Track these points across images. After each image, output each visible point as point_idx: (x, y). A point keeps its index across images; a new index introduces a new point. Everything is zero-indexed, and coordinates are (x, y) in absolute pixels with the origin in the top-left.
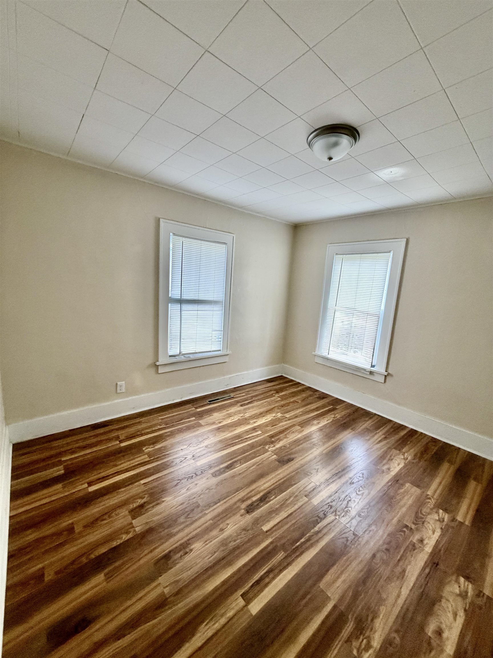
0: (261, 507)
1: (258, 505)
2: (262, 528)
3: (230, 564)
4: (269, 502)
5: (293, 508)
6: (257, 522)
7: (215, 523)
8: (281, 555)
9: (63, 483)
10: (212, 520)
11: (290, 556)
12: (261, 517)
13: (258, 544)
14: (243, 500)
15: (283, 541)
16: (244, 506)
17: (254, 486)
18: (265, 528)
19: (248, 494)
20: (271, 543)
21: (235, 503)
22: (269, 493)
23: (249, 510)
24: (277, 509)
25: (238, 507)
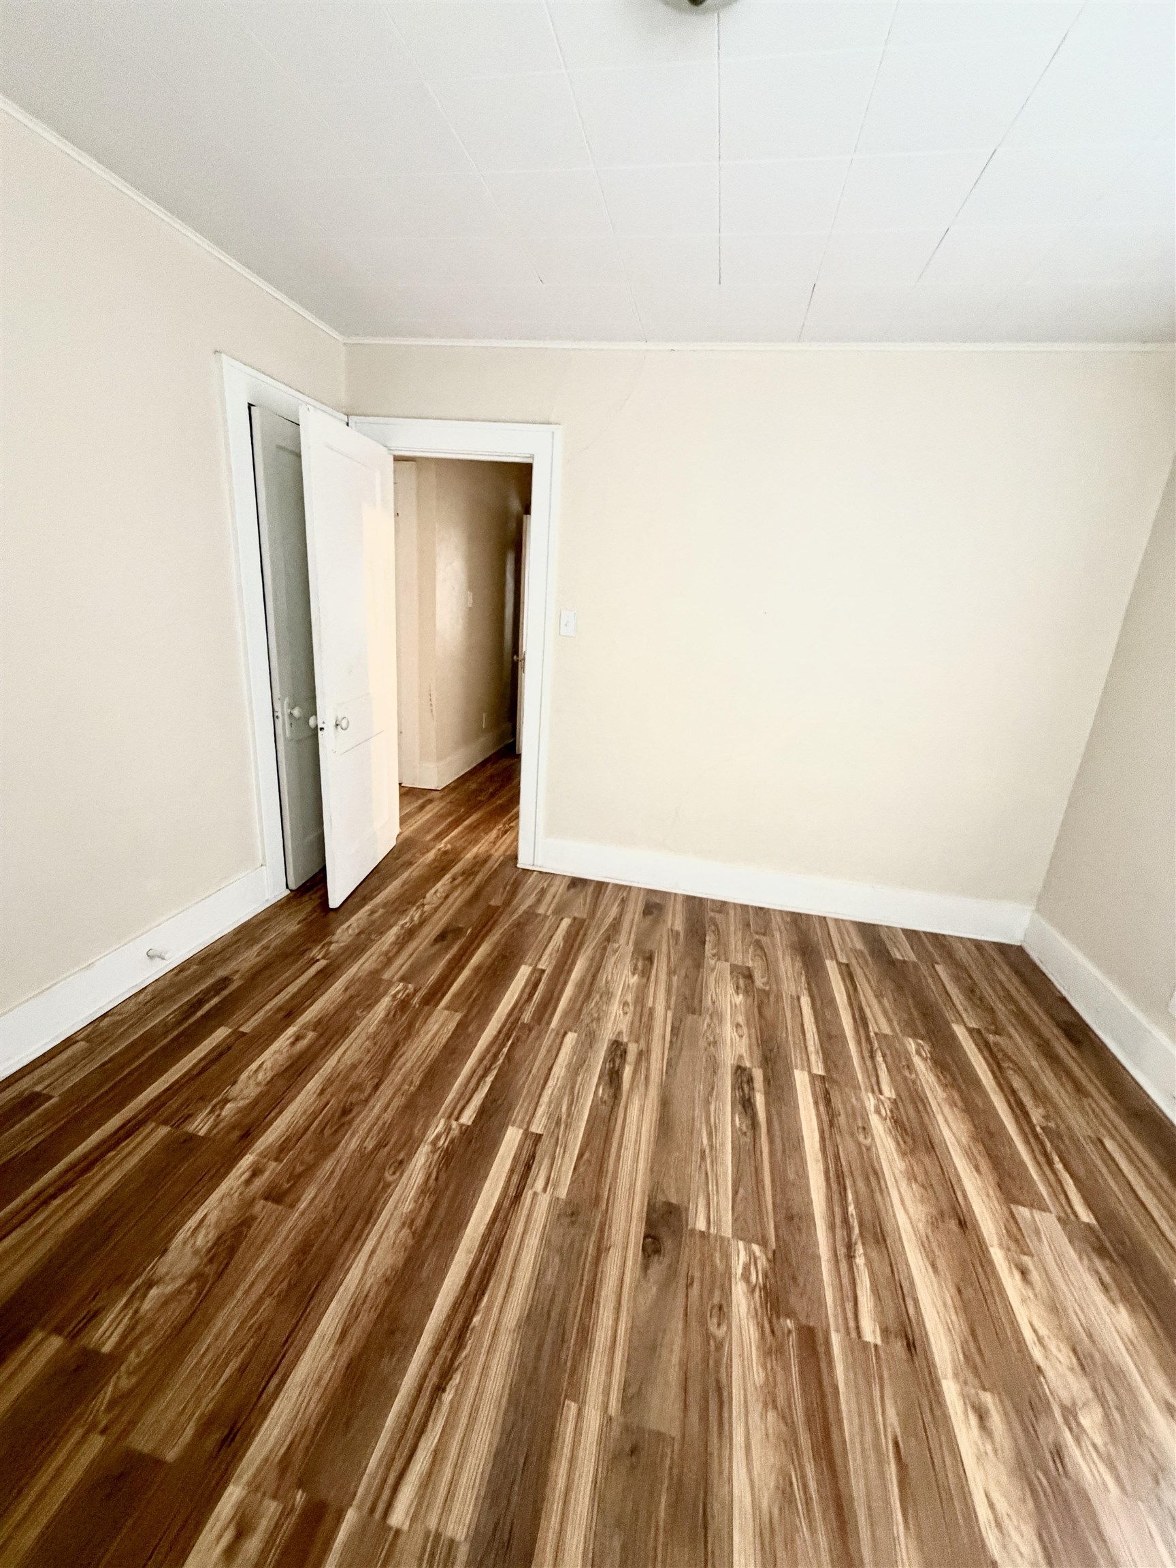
0: (604, 1063)
1: (613, 1061)
2: (576, 1034)
3: (580, 985)
4: (600, 1078)
5: (550, 1092)
6: (590, 1039)
7: (642, 1007)
8: (527, 1017)
9: (866, 952)
10: (650, 1009)
11: (512, 1024)
12: (591, 1047)
13: (566, 1014)
14: (643, 1055)
15: (534, 1033)
16: (633, 1049)
17: (654, 1092)
18: (571, 1038)
19: (648, 1069)
20: (549, 1023)
21: (648, 1043)
22: (616, 1096)
23: (617, 1049)
24: (577, 1074)
25: (637, 1041)
